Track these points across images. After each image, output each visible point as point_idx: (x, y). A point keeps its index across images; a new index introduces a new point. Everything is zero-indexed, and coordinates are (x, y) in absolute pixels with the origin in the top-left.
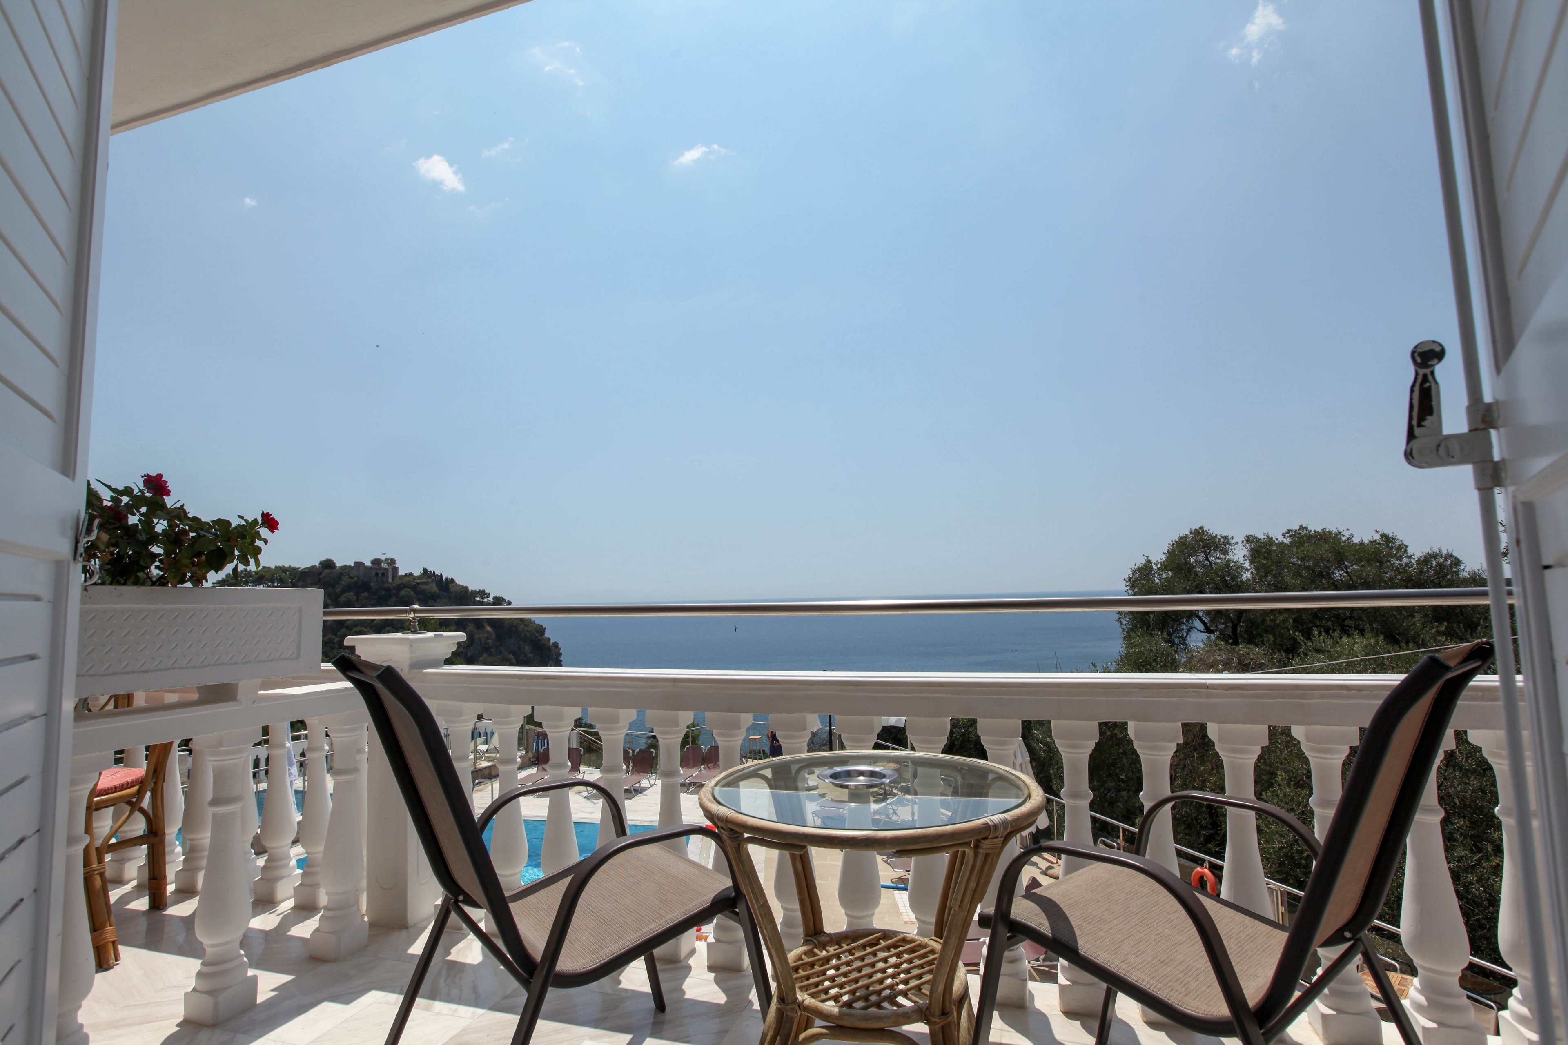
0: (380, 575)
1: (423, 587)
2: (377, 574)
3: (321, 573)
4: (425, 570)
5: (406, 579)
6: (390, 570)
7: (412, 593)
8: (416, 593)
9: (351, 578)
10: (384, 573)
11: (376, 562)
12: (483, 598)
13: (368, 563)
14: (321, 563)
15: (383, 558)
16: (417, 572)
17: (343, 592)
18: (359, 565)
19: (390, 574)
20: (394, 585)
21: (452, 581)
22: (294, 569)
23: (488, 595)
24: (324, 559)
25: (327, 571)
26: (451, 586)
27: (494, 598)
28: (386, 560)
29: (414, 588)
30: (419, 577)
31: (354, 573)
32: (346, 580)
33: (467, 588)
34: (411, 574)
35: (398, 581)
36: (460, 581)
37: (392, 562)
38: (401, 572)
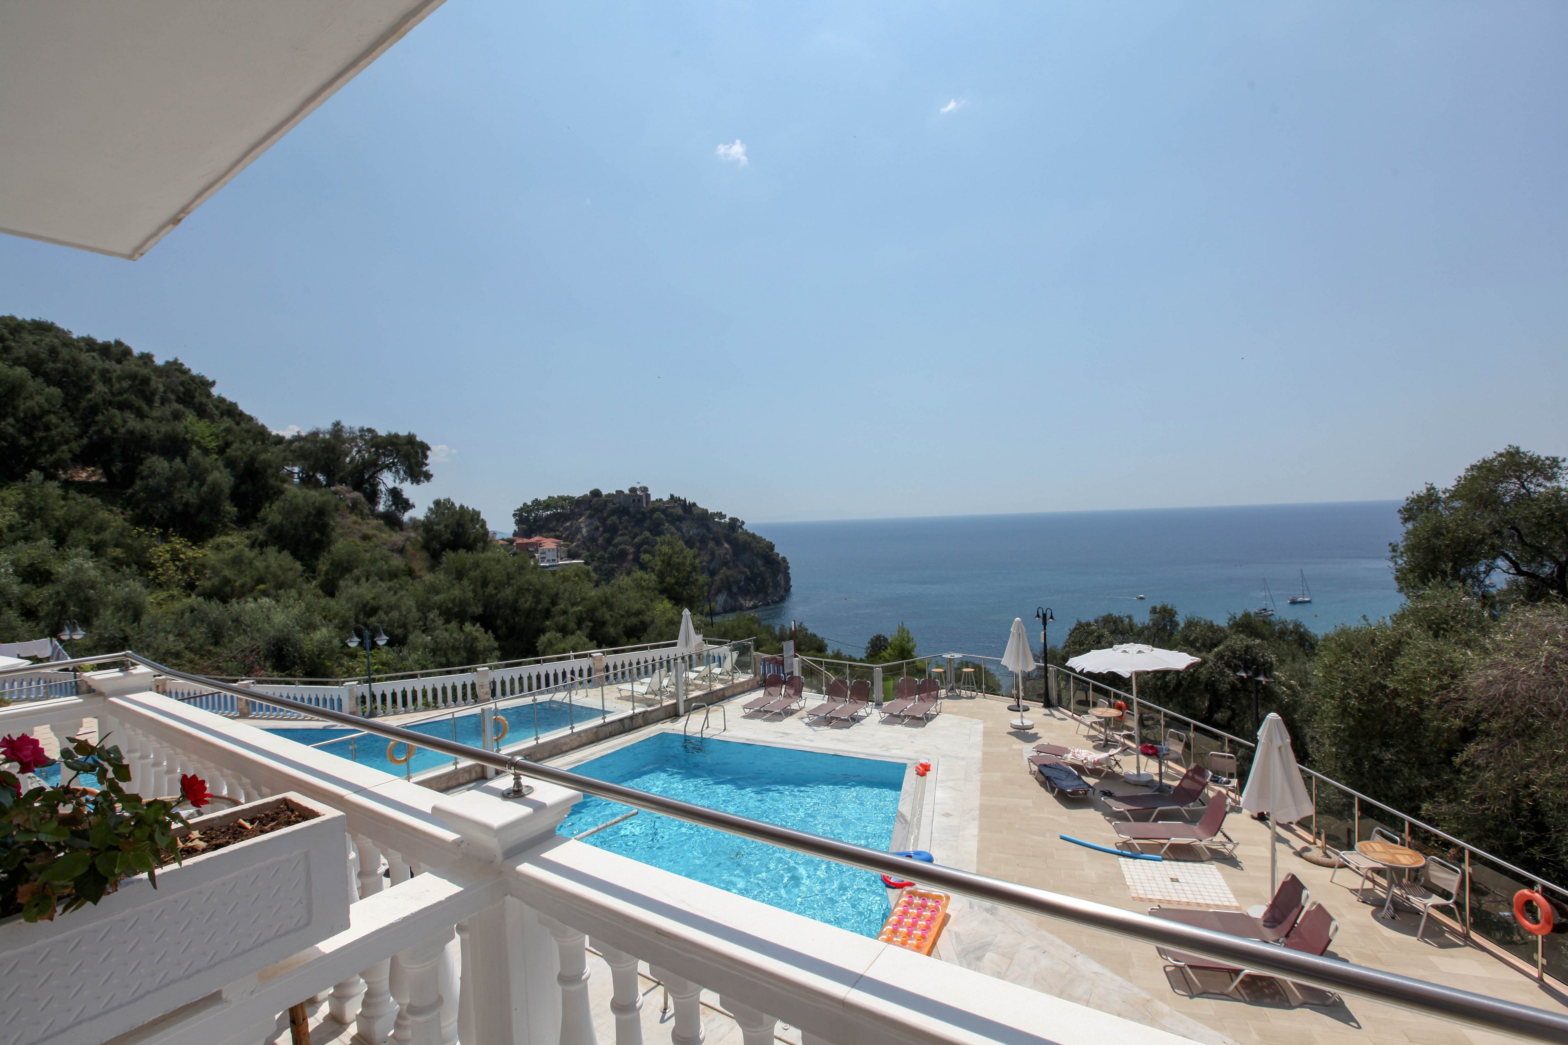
0: (636, 501)
1: (671, 510)
2: (634, 500)
3: (591, 501)
4: (672, 496)
5: (657, 504)
6: (644, 496)
7: (662, 516)
8: (666, 515)
9: (614, 504)
10: (640, 500)
11: (633, 490)
12: (721, 519)
13: (627, 492)
14: (591, 492)
15: (638, 486)
16: (666, 498)
17: (609, 516)
18: (620, 492)
19: (644, 501)
20: (648, 509)
21: (694, 504)
22: (572, 498)
23: (725, 516)
24: (593, 489)
25: (596, 499)
26: (693, 509)
27: (730, 519)
28: (641, 488)
29: (664, 511)
30: (667, 502)
31: (616, 500)
32: (611, 506)
33: (707, 510)
34: (661, 500)
35: (651, 506)
36: (700, 505)
37: (645, 489)
38: (653, 498)
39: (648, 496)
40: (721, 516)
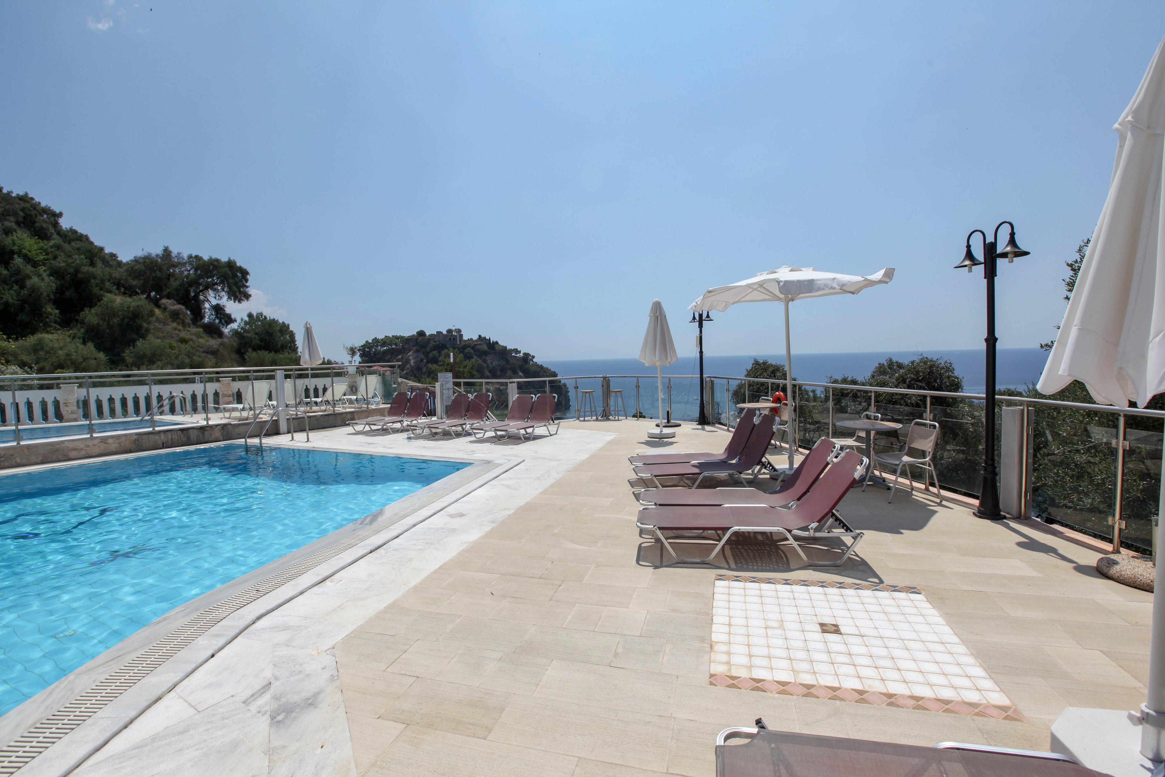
0: (452, 340)
1: (478, 347)
2: (450, 339)
3: (418, 339)
4: (480, 336)
5: (468, 342)
6: (458, 336)
7: (472, 351)
8: (475, 350)
9: (435, 342)
10: (455, 339)
11: (450, 331)
12: (516, 354)
13: (445, 332)
14: (417, 333)
15: (453, 329)
16: (475, 338)
17: (431, 351)
18: (439, 333)
19: (458, 339)
20: (461, 346)
21: (497, 343)
22: (403, 337)
23: (520, 352)
24: (419, 330)
25: (421, 338)
26: (496, 346)
27: (523, 354)
28: (456, 330)
29: (473, 347)
30: (476, 341)
31: (436, 339)
32: (432, 343)
33: (506, 347)
34: (471, 339)
35: (463, 343)
36: (501, 343)
37: (459, 331)
38: (465, 338)
39: (461, 336)
40: (517, 351)
